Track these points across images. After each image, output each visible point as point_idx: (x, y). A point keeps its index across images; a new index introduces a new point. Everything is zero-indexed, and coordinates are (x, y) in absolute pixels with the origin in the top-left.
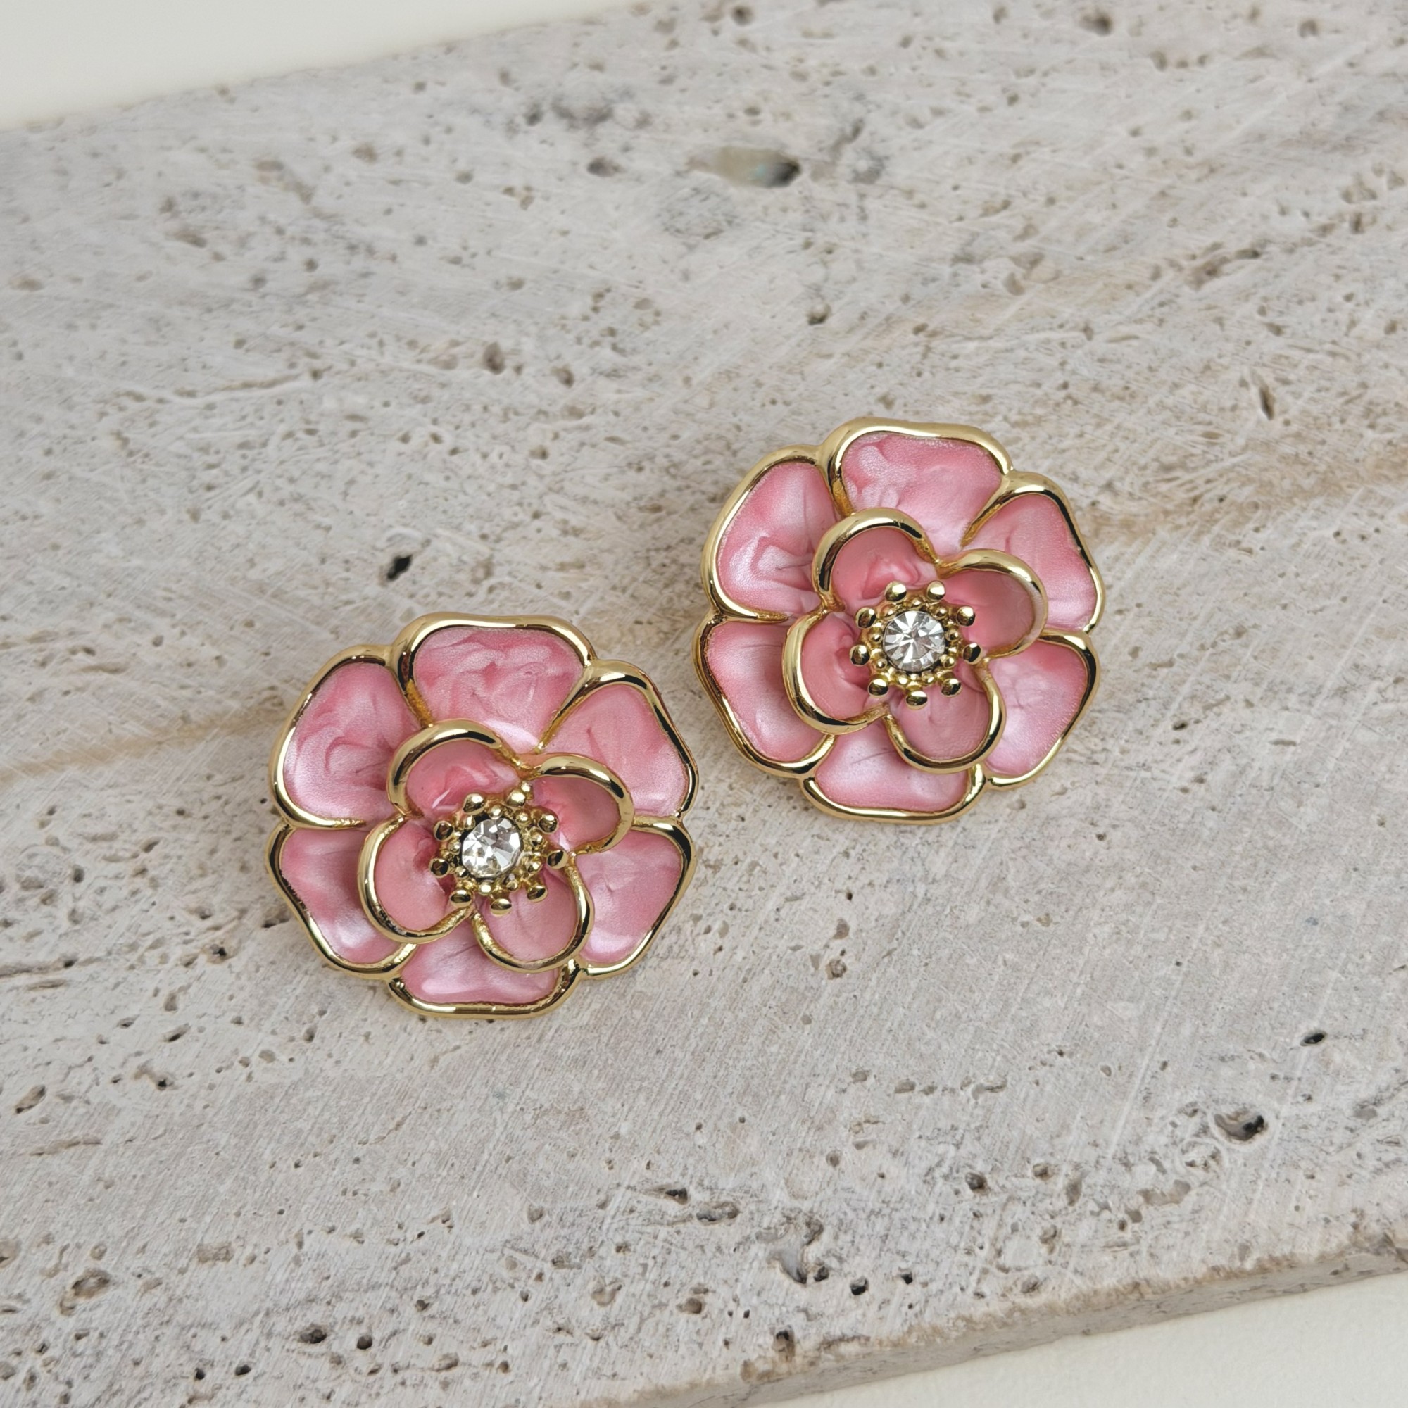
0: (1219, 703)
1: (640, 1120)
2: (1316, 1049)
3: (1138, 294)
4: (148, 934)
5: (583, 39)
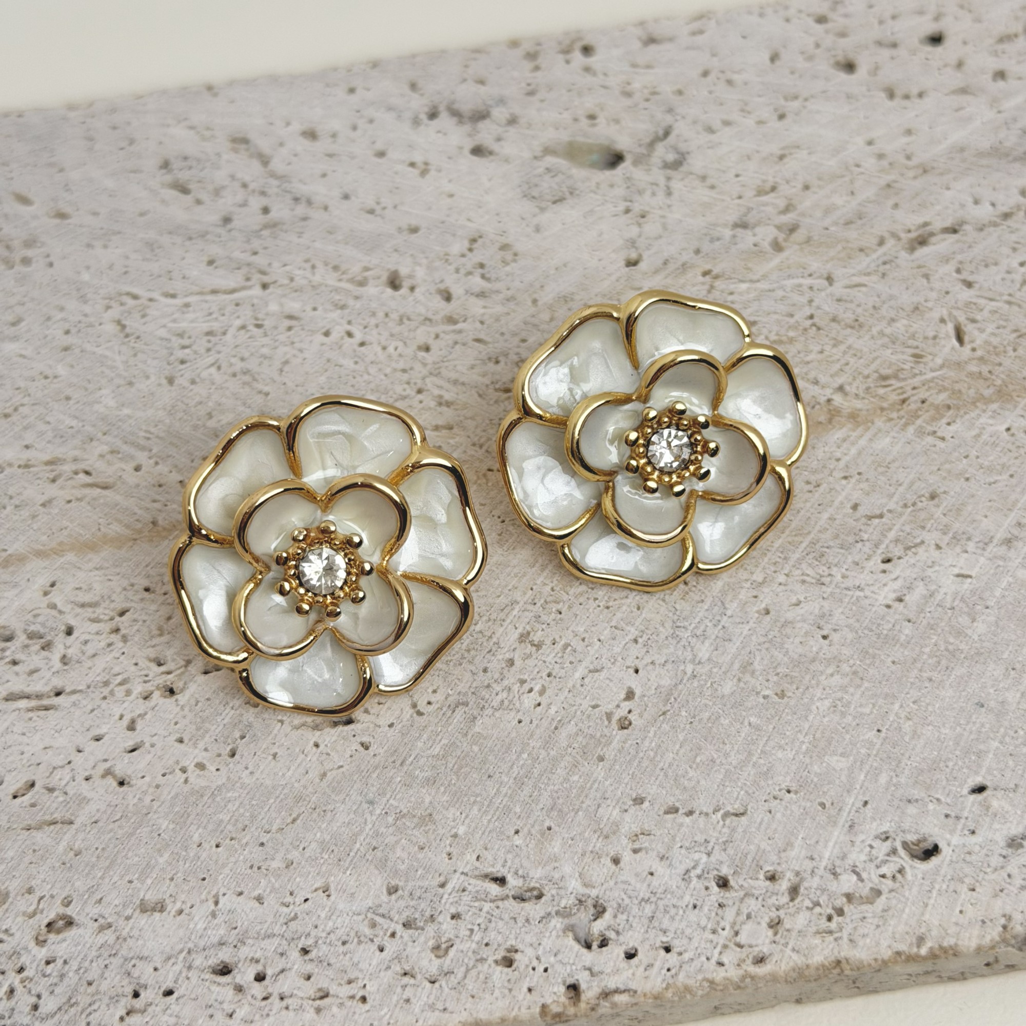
0: (916, 546)
1: (473, 825)
4: (119, 674)
5: (471, 62)
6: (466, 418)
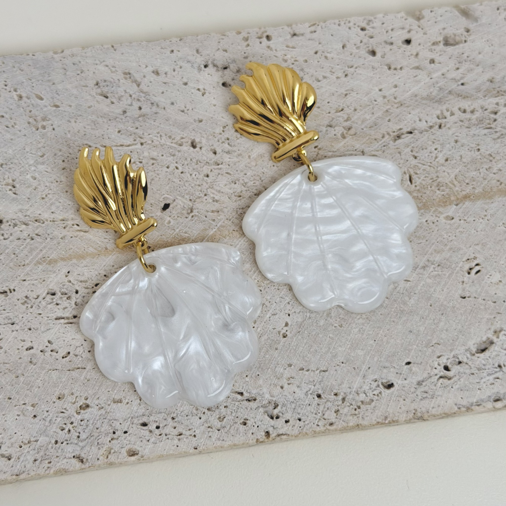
2: (408, 366)
3: (378, 142)
5: (221, 41)
6: (224, 208)
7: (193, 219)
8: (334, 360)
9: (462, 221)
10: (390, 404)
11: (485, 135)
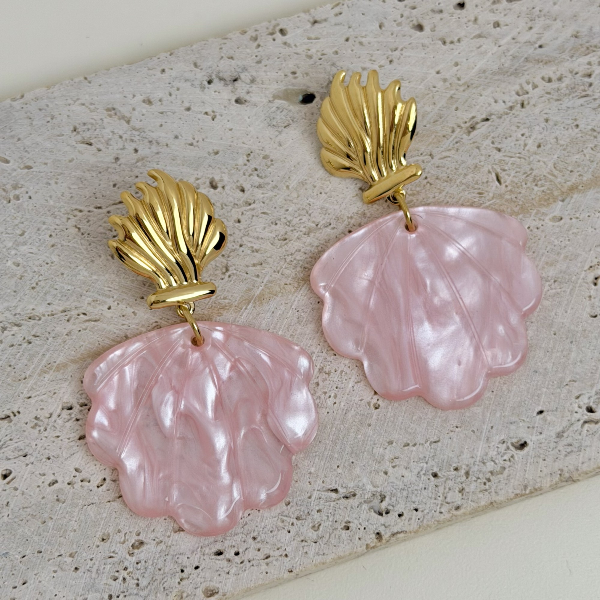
1: (318, 467)
2: (541, 416)
3: (448, 140)
5: (223, 46)
6: (268, 258)
7: (230, 279)
8: (445, 425)
9: (574, 220)
10: (528, 469)
11: (582, 105)
